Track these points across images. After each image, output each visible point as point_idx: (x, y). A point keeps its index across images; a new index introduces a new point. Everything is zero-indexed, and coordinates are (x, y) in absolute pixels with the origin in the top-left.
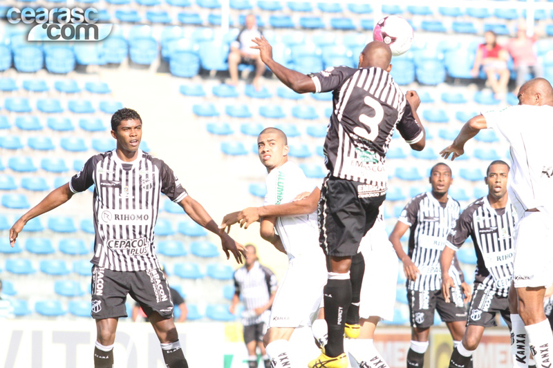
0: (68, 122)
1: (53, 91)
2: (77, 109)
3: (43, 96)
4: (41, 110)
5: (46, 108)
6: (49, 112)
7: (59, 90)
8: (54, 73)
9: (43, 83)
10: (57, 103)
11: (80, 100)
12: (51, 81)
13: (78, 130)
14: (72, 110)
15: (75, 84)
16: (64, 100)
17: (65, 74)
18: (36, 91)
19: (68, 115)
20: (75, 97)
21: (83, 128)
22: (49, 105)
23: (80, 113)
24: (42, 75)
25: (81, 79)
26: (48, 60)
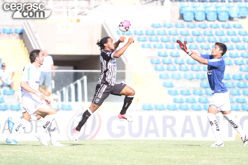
0: (227, 39)
1: (221, 28)
2: (230, 34)
3: (217, 29)
4: (217, 35)
5: (219, 34)
6: (219, 36)
7: (223, 27)
8: (221, 21)
9: (217, 25)
10: (223, 32)
11: (231, 31)
12: (220, 24)
13: (231, 42)
14: (228, 35)
15: (229, 25)
16: (225, 31)
17: (225, 21)
18: (215, 28)
19: (227, 36)
20: (229, 30)
21: (233, 41)
22: (220, 33)
23: (231, 35)
24: (217, 22)
25: (231, 23)
26: (219, 16)
